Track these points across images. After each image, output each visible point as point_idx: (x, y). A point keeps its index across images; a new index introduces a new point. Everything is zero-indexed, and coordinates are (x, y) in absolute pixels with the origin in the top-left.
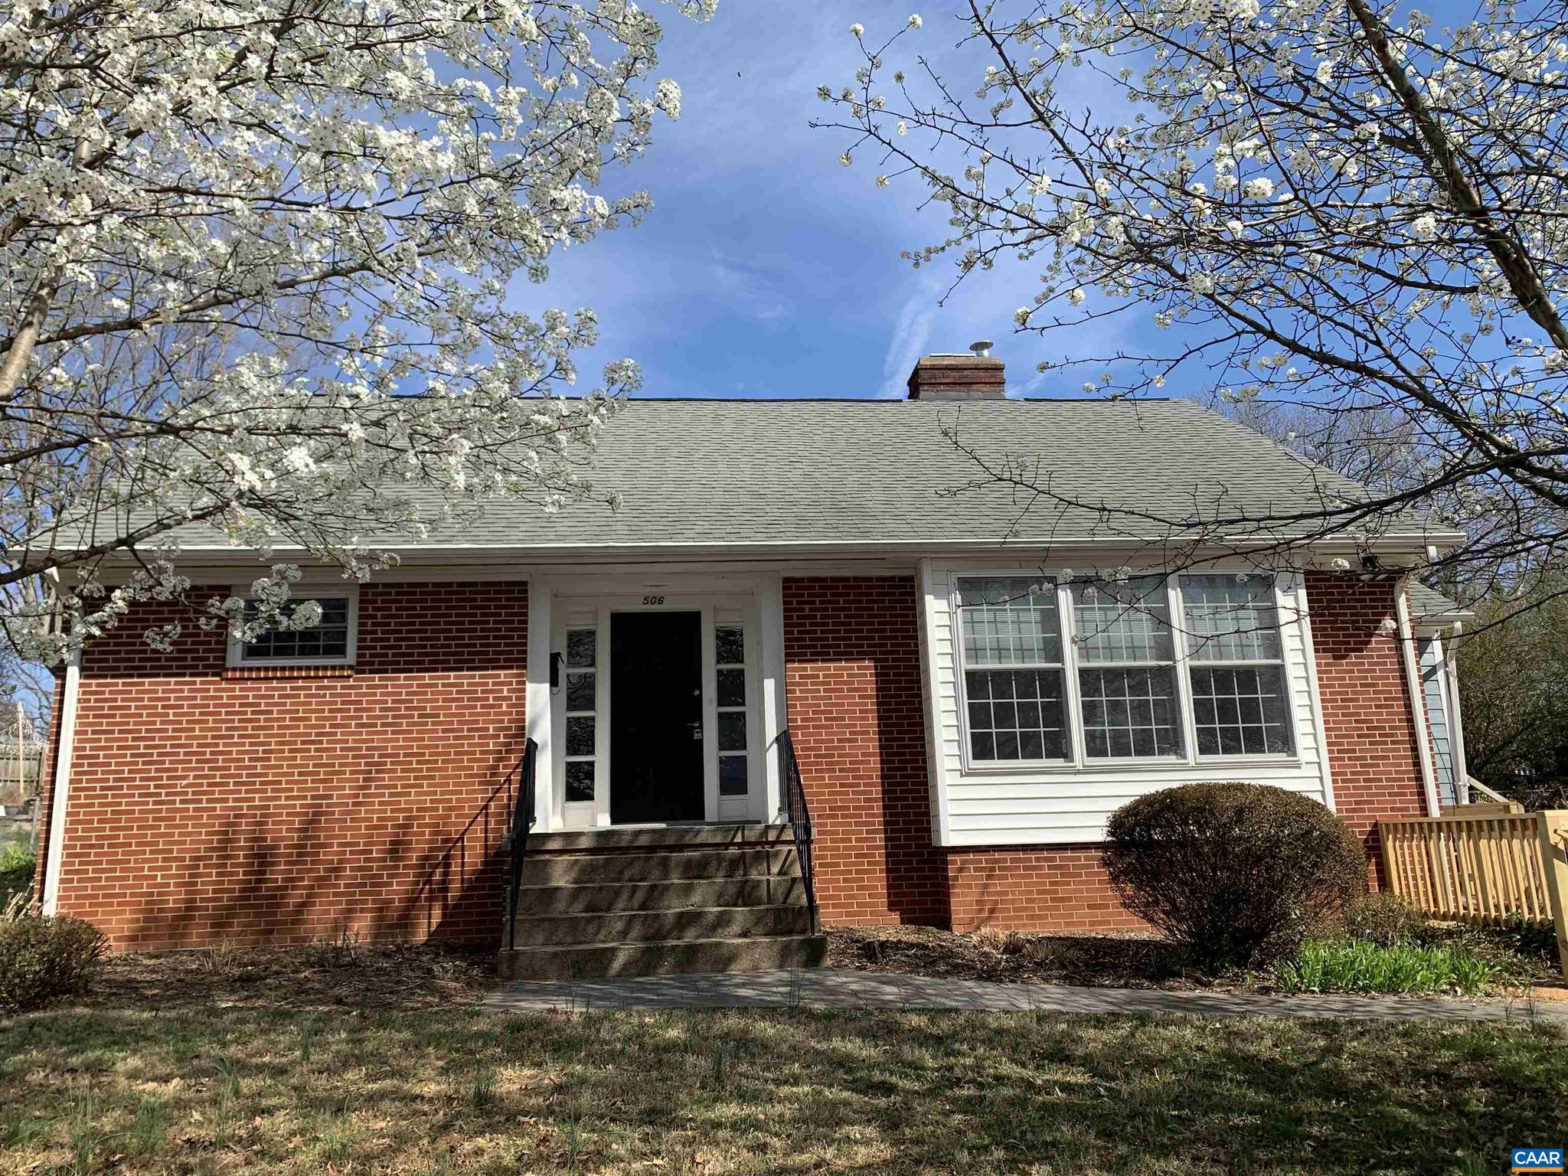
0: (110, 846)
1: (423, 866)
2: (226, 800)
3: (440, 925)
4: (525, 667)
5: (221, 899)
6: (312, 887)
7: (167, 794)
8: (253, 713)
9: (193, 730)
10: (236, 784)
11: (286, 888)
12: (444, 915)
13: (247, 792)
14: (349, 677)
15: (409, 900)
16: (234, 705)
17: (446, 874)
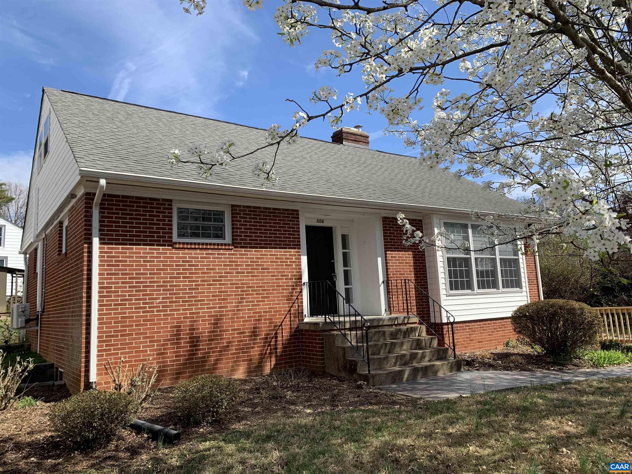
0: (121, 336)
1: (266, 338)
2: (179, 310)
3: (275, 365)
4: (300, 248)
5: (180, 360)
6: (221, 351)
7: (149, 307)
8: (189, 265)
9: (160, 274)
10: (183, 302)
11: (209, 353)
12: (276, 360)
13: (189, 305)
14: (232, 249)
15: (261, 354)
16: (179, 261)
17: (276, 341)
